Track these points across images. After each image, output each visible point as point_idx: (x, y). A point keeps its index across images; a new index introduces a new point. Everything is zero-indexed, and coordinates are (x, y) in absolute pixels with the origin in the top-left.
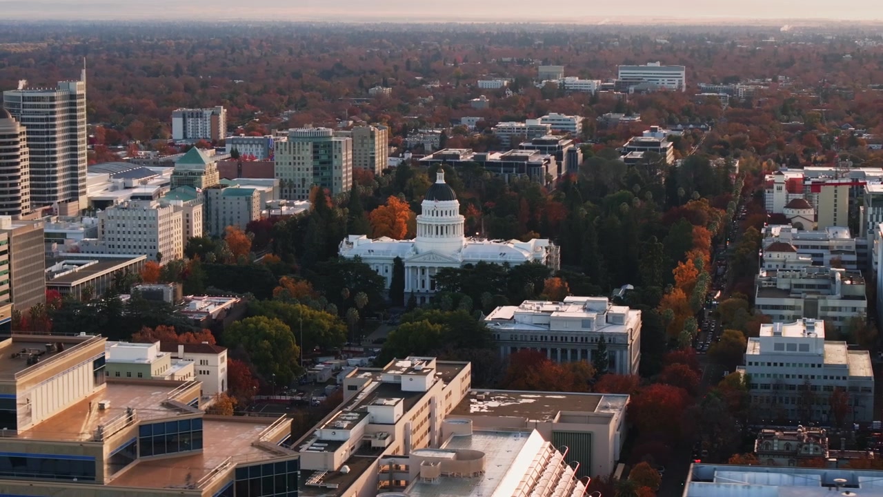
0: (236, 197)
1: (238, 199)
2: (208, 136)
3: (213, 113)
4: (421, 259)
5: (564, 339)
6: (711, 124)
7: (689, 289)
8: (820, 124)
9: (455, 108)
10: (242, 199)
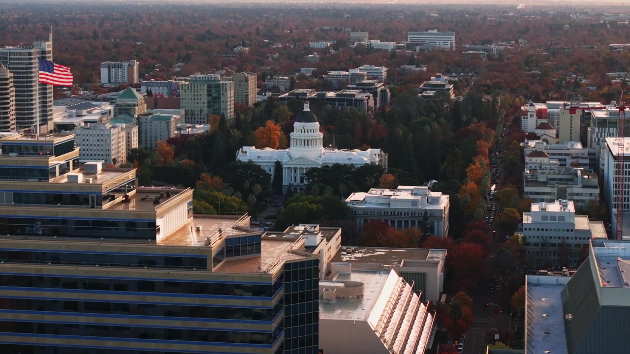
0: (159, 122)
1: (161, 122)
2: (126, 81)
3: (129, 64)
4: (294, 162)
5: (400, 213)
6: (476, 73)
7: (478, 182)
8: (552, 73)
9: (296, 62)
10: (164, 123)
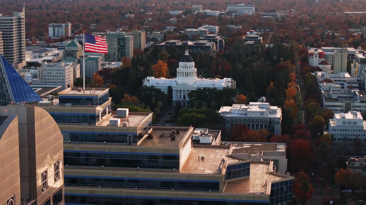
0: (92, 61)
1: (92, 62)
2: (64, 35)
3: (66, 25)
4: (180, 87)
5: (253, 120)
6: (271, 30)
7: (295, 98)
8: (316, 29)
9: (164, 23)
10: (94, 62)
